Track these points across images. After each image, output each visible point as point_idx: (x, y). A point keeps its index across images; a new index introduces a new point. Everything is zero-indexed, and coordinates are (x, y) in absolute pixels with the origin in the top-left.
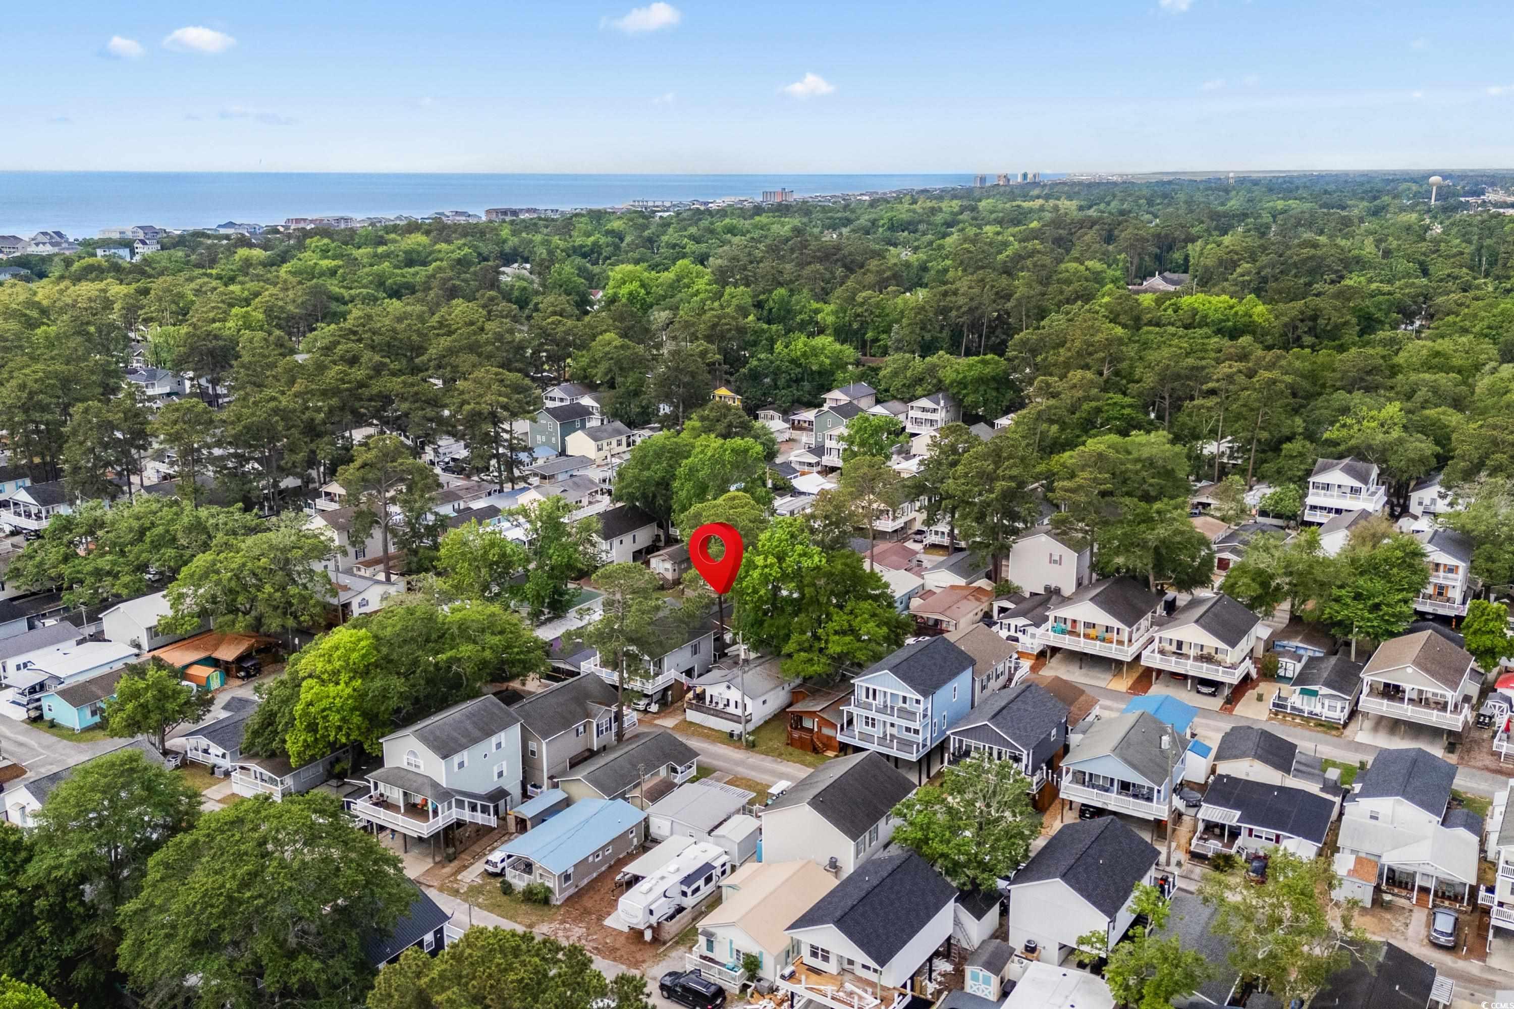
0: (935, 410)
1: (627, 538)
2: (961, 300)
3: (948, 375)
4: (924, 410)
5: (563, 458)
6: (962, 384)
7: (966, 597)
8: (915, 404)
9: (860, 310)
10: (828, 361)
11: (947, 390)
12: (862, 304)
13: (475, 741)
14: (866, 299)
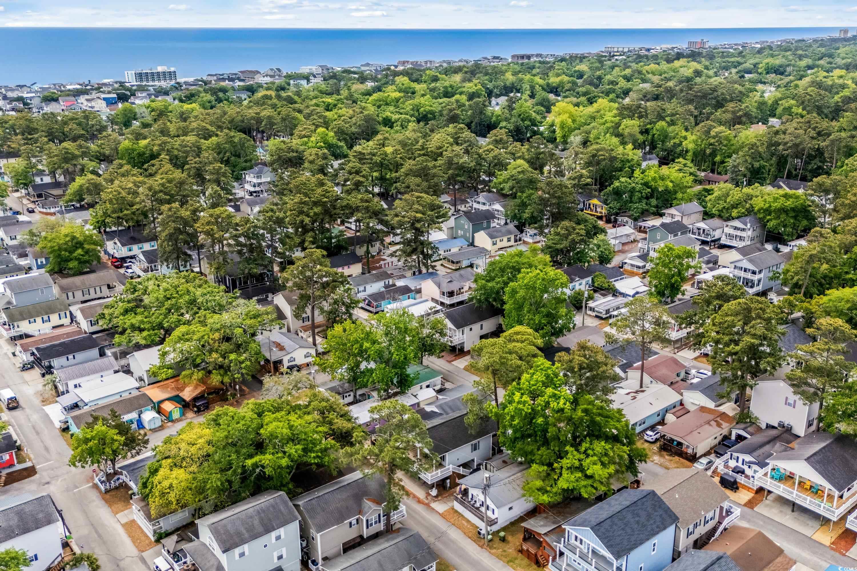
0: (743, 230)
1: (476, 327)
2: (787, 138)
3: (758, 203)
4: (736, 228)
5: (471, 248)
6: (768, 211)
7: (708, 423)
8: (731, 223)
9: (712, 141)
10: (671, 185)
11: (756, 214)
12: (714, 137)
13: (255, 536)
14: (718, 133)
